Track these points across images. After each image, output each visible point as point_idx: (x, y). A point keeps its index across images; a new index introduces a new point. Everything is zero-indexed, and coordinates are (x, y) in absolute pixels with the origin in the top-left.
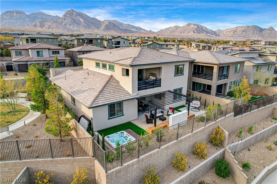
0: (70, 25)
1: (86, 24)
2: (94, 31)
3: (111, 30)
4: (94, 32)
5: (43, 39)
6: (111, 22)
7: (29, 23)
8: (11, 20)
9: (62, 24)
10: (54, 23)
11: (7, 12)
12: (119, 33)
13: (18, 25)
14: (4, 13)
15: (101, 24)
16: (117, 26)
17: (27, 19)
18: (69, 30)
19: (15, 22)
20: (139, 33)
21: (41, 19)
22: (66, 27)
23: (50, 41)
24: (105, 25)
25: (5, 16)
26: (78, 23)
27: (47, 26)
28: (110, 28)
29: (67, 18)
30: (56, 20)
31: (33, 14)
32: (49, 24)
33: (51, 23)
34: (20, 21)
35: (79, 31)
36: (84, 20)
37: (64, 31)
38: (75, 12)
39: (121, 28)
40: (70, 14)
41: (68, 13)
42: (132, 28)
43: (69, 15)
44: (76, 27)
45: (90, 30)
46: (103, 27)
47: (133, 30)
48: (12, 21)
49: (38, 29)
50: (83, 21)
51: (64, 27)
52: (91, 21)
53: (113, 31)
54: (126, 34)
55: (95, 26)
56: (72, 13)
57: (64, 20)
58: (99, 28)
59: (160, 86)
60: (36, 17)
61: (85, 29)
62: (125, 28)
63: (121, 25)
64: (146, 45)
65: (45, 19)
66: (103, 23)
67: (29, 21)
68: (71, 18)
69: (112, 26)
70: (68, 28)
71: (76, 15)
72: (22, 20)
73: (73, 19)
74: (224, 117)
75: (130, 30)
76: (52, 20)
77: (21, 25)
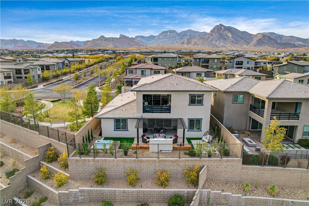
0: (216, 41)
1: (234, 39)
2: (242, 47)
3: (265, 45)
6: (267, 35)
7: (178, 40)
8: (165, 39)
9: (208, 39)
10: (200, 40)
11: (164, 32)
12: (275, 48)
13: (170, 43)
14: (160, 34)
15: (252, 39)
16: (274, 40)
17: (178, 37)
18: (214, 46)
19: (167, 40)
20: (306, 48)
21: (190, 36)
22: (212, 43)
23: (170, 60)
24: (258, 39)
25: (161, 36)
26: (225, 39)
27: (193, 43)
28: (264, 43)
29: (215, 33)
30: (203, 36)
32: (195, 40)
33: (197, 39)
34: (171, 39)
35: (225, 47)
37: (209, 47)
38: (224, 26)
39: (279, 41)
40: (218, 29)
41: (216, 28)
42: (296, 41)
43: (217, 31)
44: (223, 42)
45: (238, 46)
46: (255, 41)
47: (298, 44)
49: (185, 46)
50: (231, 36)
51: (210, 43)
52: (241, 35)
53: (266, 47)
54: (286, 49)
55: (244, 41)
56: (220, 28)
57: (211, 36)
58: (249, 43)
59: (170, 112)
60: (185, 35)
61: (232, 45)
62: (285, 42)
63: (280, 38)
64: (277, 67)
65: (193, 36)
66: (255, 37)
67: (179, 39)
68: (218, 33)
69: (266, 40)
70: (213, 44)
71: (224, 30)
72: (173, 38)
73: (220, 34)
74: (219, 159)
75: (293, 43)
76: (199, 37)
77: (172, 43)
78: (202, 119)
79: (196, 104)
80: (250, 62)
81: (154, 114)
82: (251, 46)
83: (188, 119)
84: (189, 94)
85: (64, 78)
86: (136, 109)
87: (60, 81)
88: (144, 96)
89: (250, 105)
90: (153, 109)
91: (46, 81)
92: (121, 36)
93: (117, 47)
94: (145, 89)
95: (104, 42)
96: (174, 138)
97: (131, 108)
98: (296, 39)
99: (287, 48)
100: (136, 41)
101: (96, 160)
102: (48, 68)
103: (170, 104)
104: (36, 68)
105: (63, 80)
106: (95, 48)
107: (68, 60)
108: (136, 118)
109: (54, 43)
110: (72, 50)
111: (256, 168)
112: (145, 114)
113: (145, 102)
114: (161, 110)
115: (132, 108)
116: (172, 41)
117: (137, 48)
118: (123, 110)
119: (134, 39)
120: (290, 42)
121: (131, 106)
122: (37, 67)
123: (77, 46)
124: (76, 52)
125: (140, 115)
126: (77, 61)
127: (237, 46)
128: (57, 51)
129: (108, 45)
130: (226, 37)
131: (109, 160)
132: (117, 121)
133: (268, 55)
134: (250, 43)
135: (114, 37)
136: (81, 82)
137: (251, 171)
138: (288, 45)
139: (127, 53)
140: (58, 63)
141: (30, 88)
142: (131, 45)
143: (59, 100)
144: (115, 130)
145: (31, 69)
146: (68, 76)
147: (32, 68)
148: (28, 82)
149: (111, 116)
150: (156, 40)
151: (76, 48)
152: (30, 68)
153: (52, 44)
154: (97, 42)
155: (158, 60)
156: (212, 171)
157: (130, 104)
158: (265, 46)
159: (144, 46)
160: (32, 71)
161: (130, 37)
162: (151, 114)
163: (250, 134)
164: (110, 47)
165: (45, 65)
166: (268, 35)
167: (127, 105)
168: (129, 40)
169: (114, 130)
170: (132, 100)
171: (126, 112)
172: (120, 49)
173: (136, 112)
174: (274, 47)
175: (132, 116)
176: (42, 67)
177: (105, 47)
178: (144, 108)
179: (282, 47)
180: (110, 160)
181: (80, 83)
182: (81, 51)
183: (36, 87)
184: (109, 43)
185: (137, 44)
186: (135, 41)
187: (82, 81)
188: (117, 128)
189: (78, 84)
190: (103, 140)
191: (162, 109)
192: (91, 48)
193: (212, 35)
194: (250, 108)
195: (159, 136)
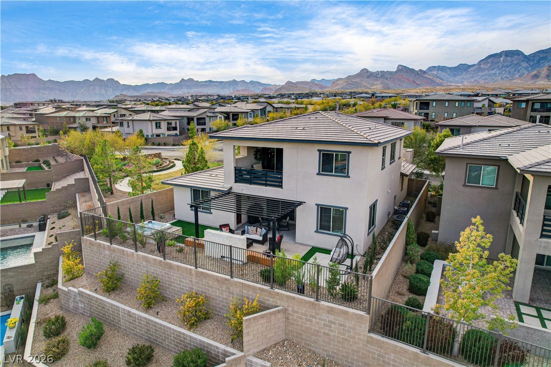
5: (442, 102)
7: (525, 71)
8: (493, 69)
11: (491, 56)
13: (502, 79)
14: (483, 60)
17: (525, 64)
19: (497, 72)
23: (457, 105)
25: (484, 64)
34: (507, 70)
48: (493, 72)
59: (281, 186)
60: (544, 58)
67: (526, 68)
72: (513, 67)
74: (312, 300)
77: (507, 78)
78: (347, 208)
79: (334, 173)
81: (252, 186)
83: (316, 204)
84: (318, 150)
92: (400, 68)
93: (389, 88)
95: (368, 80)
100: (428, 76)
102: (236, 117)
104: (217, 116)
107: (272, 106)
109: (286, 84)
111: (406, 351)
112: (237, 184)
114: (266, 181)
116: (510, 73)
117: (426, 89)
118: (212, 175)
119: (425, 72)
122: (218, 114)
124: (311, 96)
126: (288, 108)
129: (372, 85)
135: (386, 71)
137: (392, 356)
140: (253, 111)
142: (417, 84)
147: (210, 117)
150: (470, 74)
152: (207, 116)
154: (354, 81)
155: (430, 105)
156: (297, 325)
159: (444, 86)
160: (210, 120)
161: (417, 69)
162: (248, 185)
164: (377, 87)
165: (232, 112)
168: (413, 75)
169: (189, 209)
176: (226, 115)
177: (367, 88)
180: (128, 253)
182: (320, 95)
184: (376, 80)
185: (431, 82)
186: (426, 78)
191: (267, 178)
192: (339, 91)
194: (515, 204)
195: (255, 231)
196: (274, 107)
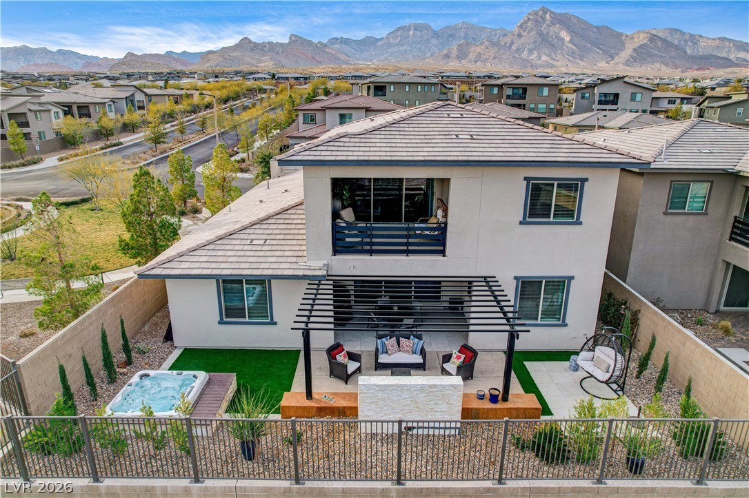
0: (531, 51)
1: (575, 46)
2: (595, 67)
4: (596, 70)
5: (402, 85)
6: (660, 34)
7: (435, 50)
8: (403, 45)
9: (510, 47)
10: (490, 48)
11: (399, 29)
12: (680, 69)
13: (414, 57)
14: (391, 33)
15: (623, 45)
16: (677, 48)
17: (434, 41)
18: (525, 63)
19: (408, 49)
21: (464, 38)
22: (519, 55)
23: (419, 90)
24: (636, 45)
25: (393, 38)
26: (552, 45)
27: (472, 56)
28: (651, 55)
29: (527, 31)
30: (498, 39)
31: (448, 27)
32: (478, 49)
33: (483, 47)
34: (418, 46)
35: (553, 66)
36: (571, 36)
37: (513, 67)
38: (552, 12)
39: (689, 52)
40: (537, 21)
41: (531, 17)
42: (733, 50)
43: (532, 25)
44: (546, 55)
45: (585, 64)
46: (627, 52)
47: (738, 59)
48: (403, 48)
49: (453, 64)
50: (567, 39)
51: (514, 57)
52: (593, 36)
53: (657, 65)
54: (706, 72)
55: (601, 52)
56: (541, 17)
57: (518, 38)
58: (613, 55)
59: (443, 253)
60: (452, 36)
61: (570, 61)
62: (707, 52)
63: (692, 42)
64: (718, 107)
65: (473, 38)
66: (630, 40)
67: (437, 46)
68: (535, 32)
69: (658, 47)
70: (523, 60)
71: (551, 22)
72: (423, 44)
73: (540, 34)
75: (726, 56)
76: (488, 41)
77: (419, 56)
78: (573, 278)
79: (552, 219)
80: (639, 97)
81: (376, 258)
82: (617, 64)
83: (515, 278)
84: (526, 179)
85: (127, 139)
86: (304, 237)
87: (112, 146)
88: (337, 184)
89: (732, 219)
90: (374, 240)
91: (73, 147)
92: (294, 38)
93: (283, 67)
94: (340, 153)
95: (251, 54)
96: (462, 359)
97: (288, 232)
98: (734, 46)
99: (708, 69)
100: (330, 51)
101: (103, 491)
102: (84, 110)
103: (445, 216)
104: (49, 111)
105: (121, 144)
106: (227, 69)
107: (143, 92)
108: (305, 277)
109: (125, 57)
110: (169, 74)
112: (339, 257)
113: (344, 207)
114: (407, 244)
115: (292, 232)
116: (420, 50)
117: (332, 68)
118: (254, 242)
119: (325, 45)
120: (717, 54)
121: (289, 226)
122: (51, 107)
123: (184, 64)
124: (179, 77)
125: (320, 264)
126: (169, 96)
127: (582, 63)
128: (129, 76)
129: (259, 61)
130: (555, 41)
131: (165, 488)
132: (230, 287)
133: (668, 84)
134: (616, 58)
135: (275, 42)
136: (171, 149)
138: (713, 60)
139: (306, 79)
140: (113, 100)
141: (17, 166)
142: (317, 62)
143: (84, 201)
144: (221, 322)
145: (33, 113)
146: (138, 133)
147: (36, 112)
148: (12, 147)
149: (203, 265)
150: (379, 50)
151: (179, 68)
152: (30, 110)
153: (119, 60)
154: (233, 55)
155: (387, 91)
157: (283, 216)
158: (653, 64)
159: (351, 64)
160: (37, 118)
161: (315, 41)
162: (366, 257)
163: (733, 330)
164: (266, 65)
165: (74, 103)
166: (662, 36)
167: (273, 221)
168: (312, 48)
169: (219, 323)
170: (292, 203)
171: (265, 248)
172: (290, 69)
173: (304, 248)
174: (676, 67)
175: (287, 266)
176: (66, 109)
177: (253, 65)
178: (339, 236)
179: (697, 67)
180: (170, 491)
181: (165, 152)
182: (191, 75)
183: (35, 163)
184: (264, 55)
185: (334, 58)
186: (328, 53)
187: (174, 147)
188: (231, 312)
189: (162, 153)
190: (170, 369)
191: (410, 240)
192: (217, 70)
193: (520, 36)
194: (732, 232)
195: (396, 346)
196: (146, 94)
